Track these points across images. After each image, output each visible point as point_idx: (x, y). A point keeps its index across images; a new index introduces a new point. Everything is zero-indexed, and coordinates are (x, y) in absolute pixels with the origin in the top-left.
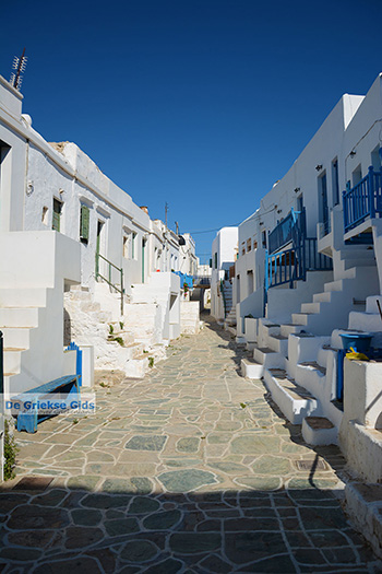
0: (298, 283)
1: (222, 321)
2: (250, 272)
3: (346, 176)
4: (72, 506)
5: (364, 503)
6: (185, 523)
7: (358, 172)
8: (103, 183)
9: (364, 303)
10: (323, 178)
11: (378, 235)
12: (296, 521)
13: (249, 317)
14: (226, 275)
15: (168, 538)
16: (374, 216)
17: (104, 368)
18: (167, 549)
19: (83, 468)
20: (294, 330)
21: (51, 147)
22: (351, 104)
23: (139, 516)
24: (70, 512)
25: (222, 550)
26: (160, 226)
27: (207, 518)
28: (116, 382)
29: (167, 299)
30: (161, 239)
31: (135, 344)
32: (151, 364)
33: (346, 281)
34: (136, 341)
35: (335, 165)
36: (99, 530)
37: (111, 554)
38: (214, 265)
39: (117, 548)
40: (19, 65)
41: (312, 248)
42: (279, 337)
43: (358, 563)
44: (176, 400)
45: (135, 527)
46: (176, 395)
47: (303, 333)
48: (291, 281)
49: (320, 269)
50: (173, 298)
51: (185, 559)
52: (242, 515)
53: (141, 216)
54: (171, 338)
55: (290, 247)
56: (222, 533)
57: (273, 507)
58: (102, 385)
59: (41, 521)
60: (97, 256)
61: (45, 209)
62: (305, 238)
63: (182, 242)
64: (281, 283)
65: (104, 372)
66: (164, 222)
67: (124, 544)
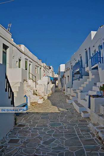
0: (81, 79)
1: (61, 89)
2: (68, 76)
3: (92, 52)
4: (31, 130)
5: (93, 127)
6: (56, 132)
7: (95, 51)
8: (30, 54)
9: (96, 84)
10: (87, 52)
11: (99, 68)
12: (79, 131)
13: (68, 88)
14: (62, 77)
15: (52, 135)
16: (98, 63)
17: (32, 101)
18: (52, 136)
19: (32, 123)
20: (79, 91)
21: (18, 46)
22: (93, 33)
23: (46, 131)
24: (30, 131)
25: (64, 136)
26: (45, 65)
27: (60, 131)
28: (36, 104)
29: (47, 84)
30: (45, 68)
31: (40, 95)
32: (44, 100)
33: (92, 79)
34: (40, 94)
35: (90, 49)
36: (38, 134)
37: (41, 137)
38: (59, 74)
39: (42, 136)
40: (10, 26)
41: (84, 70)
42: (76, 93)
43: (92, 137)
44: (51, 108)
45: (45, 133)
46: (51, 107)
47: (82, 92)
48: (79, 79)
49: (86, 75)
50: (48, 83)
51: (56, 138)
52: (68, 131)
53: (40, 62)
54: (48, 94)
55: (78, 70)
56: (64, 134)
57: (74, 129)
58: (32, 105)
59: (25, 132)
60: (29, 73)
61: (17, 62)
62: (82, 68)
63: (50, 68)
64: (76, 79)
65: (32, 102)
66: (45, 63)
67: (43, 136)
